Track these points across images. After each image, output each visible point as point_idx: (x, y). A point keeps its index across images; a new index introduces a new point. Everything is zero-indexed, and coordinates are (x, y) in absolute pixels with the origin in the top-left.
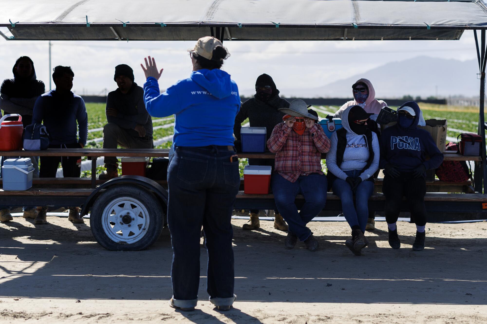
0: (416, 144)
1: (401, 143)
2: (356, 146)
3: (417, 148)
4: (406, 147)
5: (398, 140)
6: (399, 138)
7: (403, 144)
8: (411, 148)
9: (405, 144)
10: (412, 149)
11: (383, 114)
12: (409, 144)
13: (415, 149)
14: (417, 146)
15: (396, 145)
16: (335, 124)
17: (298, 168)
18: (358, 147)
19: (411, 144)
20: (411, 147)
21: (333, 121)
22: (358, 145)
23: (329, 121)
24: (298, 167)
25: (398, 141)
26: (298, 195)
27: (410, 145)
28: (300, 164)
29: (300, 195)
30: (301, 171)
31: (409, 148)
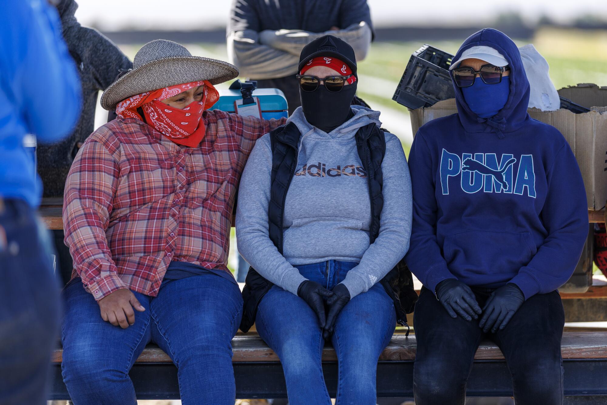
0: (522, 174)
1: (472, 173)
2: (331, 173)
3: (526, 187)
4: (488, 188)
5: (462, 165)
6: (464, 159)
7: (479, 178)
8: (506, 188)
9: (484, 175)
10: (509, 190)
11: (417, 74)
12: (499, 176)
13: (519, 190)
14: (525, 182)
15: (454, 182)
16: (263, 109)
17: (167, 243)
18: (340, 175)
19: (504, 177)
20: (505, 186)
21: (255, 100)
22: (339, 168)
23: (240, 102)
24: (166, 237)
25: (464, 169)
26: (145, 350)
27: (502, 181)
28: (175, 229)
29: (153, 350)
30: (175, 253)
31: (498, 190)
